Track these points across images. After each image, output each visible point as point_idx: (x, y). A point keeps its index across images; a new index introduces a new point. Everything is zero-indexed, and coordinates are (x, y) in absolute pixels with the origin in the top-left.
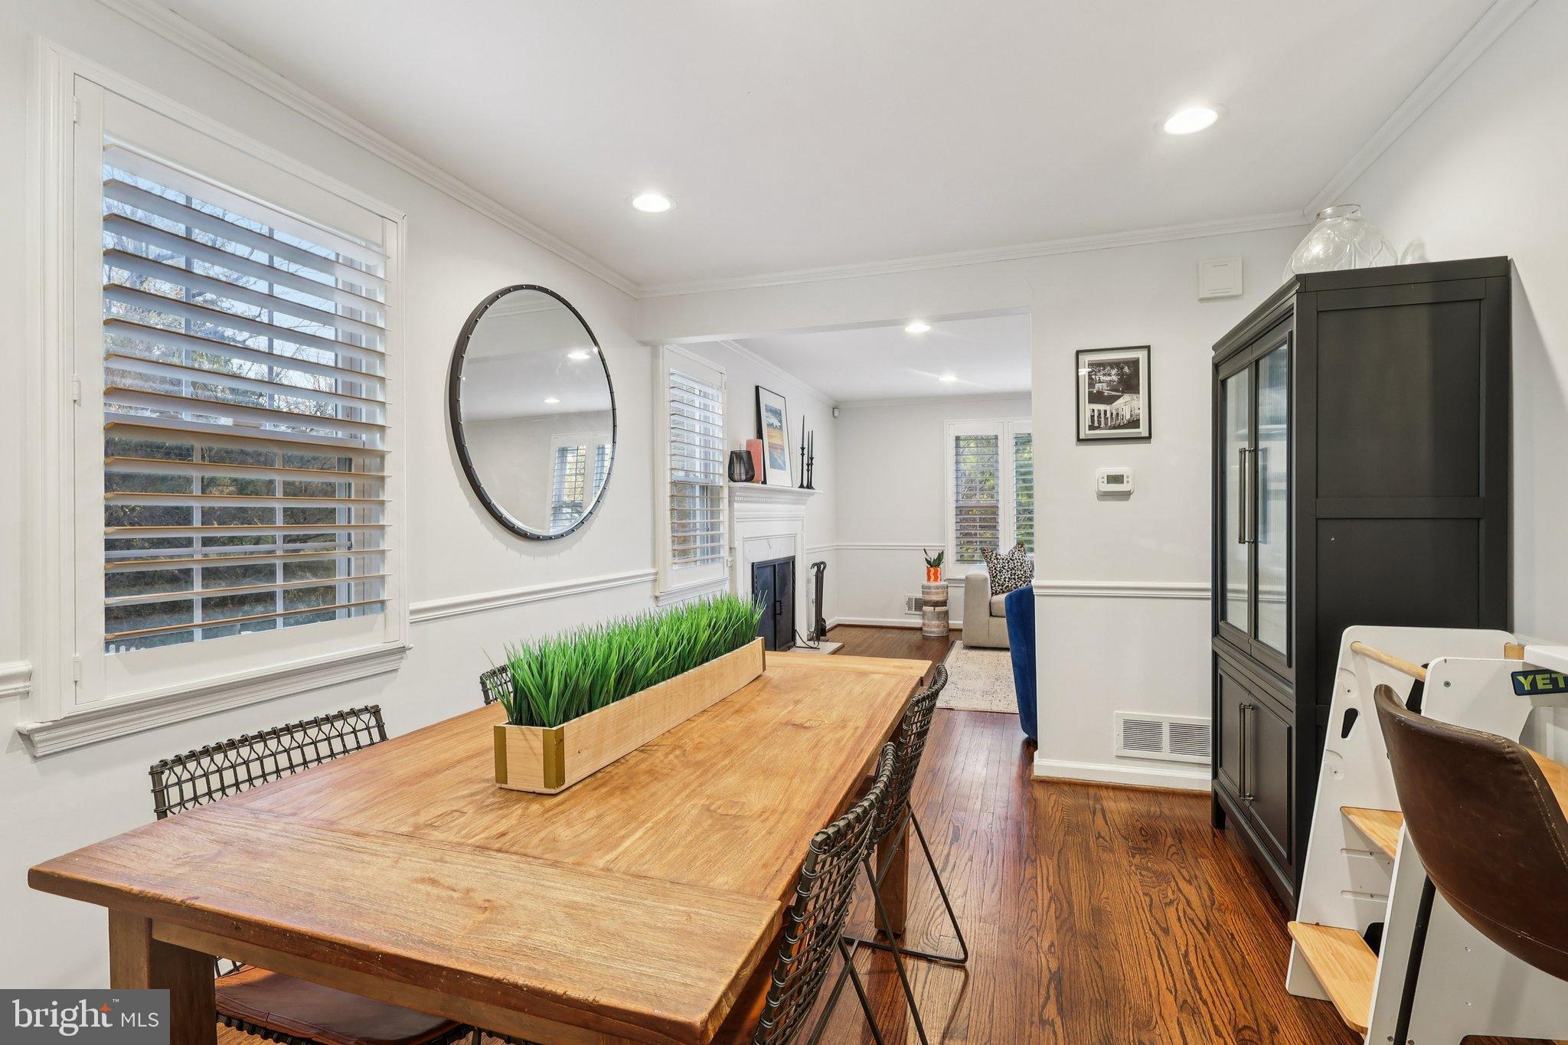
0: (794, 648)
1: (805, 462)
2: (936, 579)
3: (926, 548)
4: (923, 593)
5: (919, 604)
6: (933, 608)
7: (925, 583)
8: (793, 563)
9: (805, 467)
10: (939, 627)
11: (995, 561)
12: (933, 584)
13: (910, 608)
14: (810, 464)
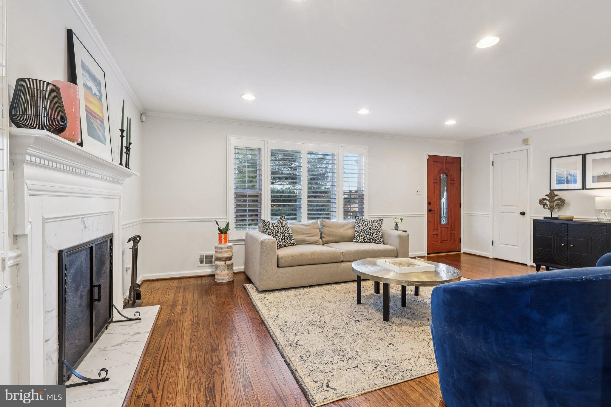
0: (112, 324)
1: (124, 145)
2: (225, 242)
3: (217, 220)
4: (216, 252)
5: (209, 259)
6: (224, 262)
7: (217, 245)
8: (111, 241)
9: (124, 150)
10: (228, 275)
11: (272, 228)
12: (223, 245)
13: (201, 262)
14: (128, 149)
